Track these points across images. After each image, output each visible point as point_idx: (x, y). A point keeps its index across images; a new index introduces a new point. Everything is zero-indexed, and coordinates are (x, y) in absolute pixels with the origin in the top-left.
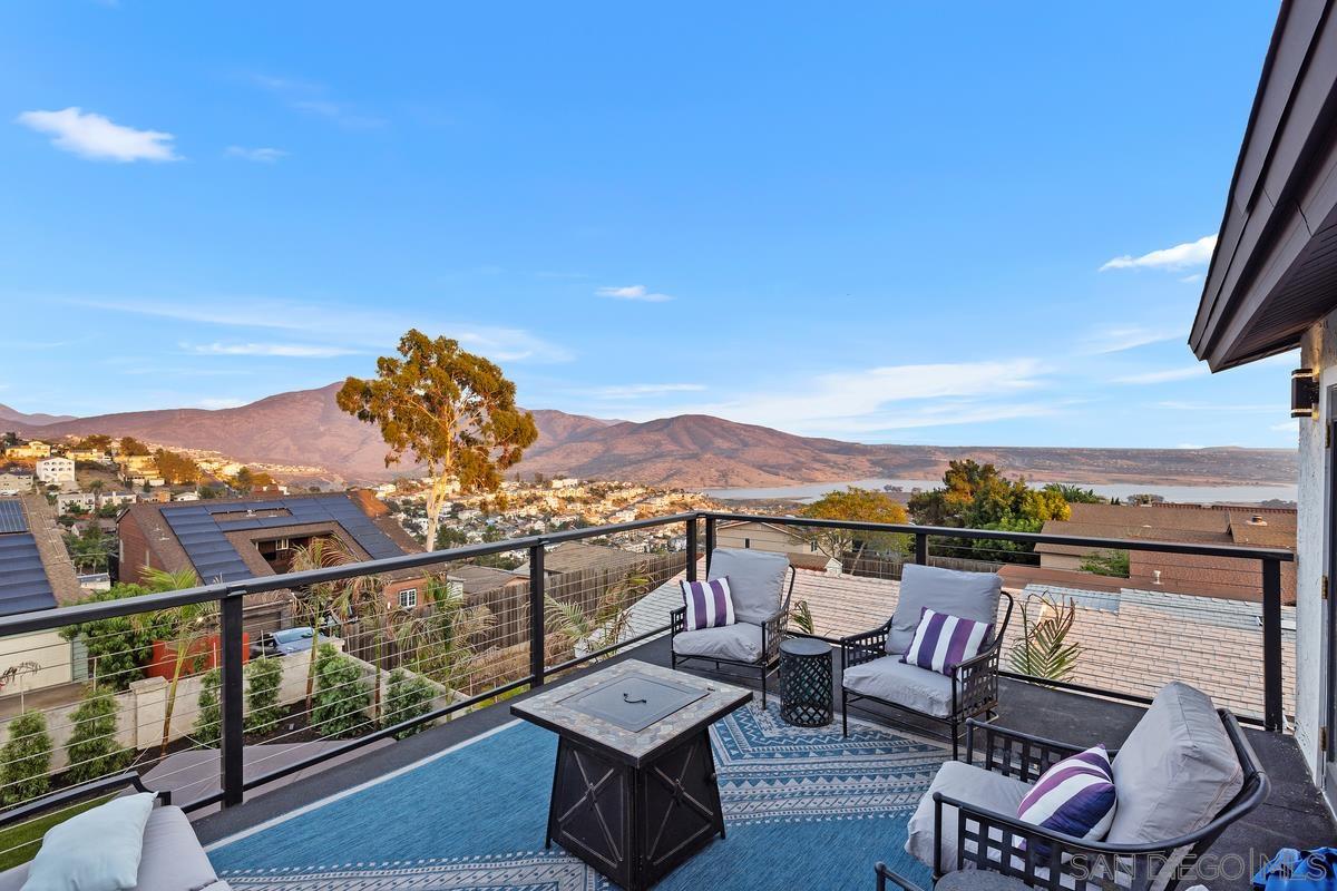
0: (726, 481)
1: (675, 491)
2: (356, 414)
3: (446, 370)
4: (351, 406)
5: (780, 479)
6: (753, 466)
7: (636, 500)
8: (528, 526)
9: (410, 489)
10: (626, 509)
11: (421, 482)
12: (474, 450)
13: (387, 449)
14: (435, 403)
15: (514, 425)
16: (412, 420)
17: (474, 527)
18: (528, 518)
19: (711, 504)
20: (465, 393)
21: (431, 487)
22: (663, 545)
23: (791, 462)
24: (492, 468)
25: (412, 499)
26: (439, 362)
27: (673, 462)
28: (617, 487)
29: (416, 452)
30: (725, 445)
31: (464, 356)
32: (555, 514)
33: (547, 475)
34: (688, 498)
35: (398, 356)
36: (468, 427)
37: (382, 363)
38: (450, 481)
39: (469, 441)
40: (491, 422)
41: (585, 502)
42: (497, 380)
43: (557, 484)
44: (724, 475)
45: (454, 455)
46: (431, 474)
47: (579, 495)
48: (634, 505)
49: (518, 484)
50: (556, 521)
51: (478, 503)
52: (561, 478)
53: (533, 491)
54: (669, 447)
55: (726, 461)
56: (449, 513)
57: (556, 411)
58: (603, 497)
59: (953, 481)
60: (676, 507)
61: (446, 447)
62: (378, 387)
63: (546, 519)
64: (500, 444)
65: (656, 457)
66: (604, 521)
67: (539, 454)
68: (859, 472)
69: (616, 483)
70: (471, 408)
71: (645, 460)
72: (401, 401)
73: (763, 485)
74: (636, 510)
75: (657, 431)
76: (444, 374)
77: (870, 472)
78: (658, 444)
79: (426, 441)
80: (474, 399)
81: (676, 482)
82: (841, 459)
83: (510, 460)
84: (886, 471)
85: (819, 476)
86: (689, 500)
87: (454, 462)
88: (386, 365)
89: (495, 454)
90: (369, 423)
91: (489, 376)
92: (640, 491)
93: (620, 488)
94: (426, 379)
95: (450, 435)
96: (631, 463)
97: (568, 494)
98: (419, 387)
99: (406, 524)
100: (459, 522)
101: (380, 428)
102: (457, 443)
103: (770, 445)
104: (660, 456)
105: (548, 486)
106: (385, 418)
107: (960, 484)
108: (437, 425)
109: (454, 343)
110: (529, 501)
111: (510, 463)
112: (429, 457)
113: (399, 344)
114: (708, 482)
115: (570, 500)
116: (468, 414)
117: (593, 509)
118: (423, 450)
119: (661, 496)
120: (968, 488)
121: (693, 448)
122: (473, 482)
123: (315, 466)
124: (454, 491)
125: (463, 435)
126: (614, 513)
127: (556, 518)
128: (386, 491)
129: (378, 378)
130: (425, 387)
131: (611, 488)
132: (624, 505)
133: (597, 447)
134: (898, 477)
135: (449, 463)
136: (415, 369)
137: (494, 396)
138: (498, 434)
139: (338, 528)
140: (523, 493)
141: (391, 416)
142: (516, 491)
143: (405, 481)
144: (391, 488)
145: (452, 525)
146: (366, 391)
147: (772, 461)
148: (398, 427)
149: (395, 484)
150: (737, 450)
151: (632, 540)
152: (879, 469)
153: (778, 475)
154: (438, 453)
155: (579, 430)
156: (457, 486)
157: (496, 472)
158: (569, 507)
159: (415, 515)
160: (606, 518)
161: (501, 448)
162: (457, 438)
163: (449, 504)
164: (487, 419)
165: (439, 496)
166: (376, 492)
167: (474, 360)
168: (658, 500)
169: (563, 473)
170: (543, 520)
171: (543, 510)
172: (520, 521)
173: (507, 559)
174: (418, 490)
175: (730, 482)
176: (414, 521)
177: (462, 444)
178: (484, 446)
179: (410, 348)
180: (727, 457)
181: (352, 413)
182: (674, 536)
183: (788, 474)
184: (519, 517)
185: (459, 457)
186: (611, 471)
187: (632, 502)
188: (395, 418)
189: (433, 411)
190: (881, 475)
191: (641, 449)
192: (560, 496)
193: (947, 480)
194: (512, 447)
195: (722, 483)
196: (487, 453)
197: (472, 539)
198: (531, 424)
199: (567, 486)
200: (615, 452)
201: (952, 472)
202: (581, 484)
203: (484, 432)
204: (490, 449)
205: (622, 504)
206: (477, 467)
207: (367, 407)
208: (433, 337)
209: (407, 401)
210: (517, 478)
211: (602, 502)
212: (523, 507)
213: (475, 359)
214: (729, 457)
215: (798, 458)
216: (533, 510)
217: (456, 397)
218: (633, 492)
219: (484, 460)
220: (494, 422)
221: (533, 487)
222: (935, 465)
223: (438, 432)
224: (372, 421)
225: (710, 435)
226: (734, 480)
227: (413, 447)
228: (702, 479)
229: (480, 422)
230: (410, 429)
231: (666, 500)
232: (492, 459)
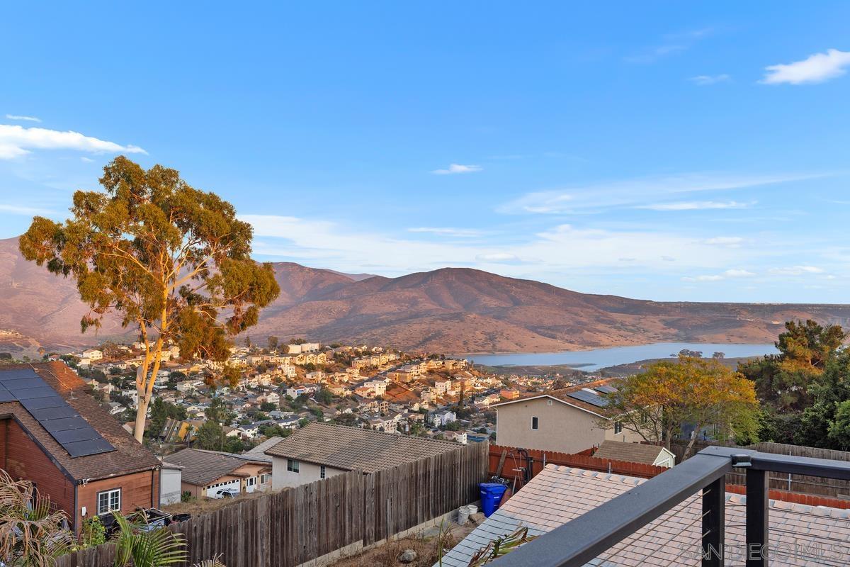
0: (494, 345)
1: (433, 357)
2: (46, 263)
3: (163, 207)
4: (39, 253)
5: (558, 342)
6: (526, 327)
7: (388, 367)
8: (259, 399)
9: (121, 356)
10: (376, 378)
11: (133, 348)
12: (197, 310)
13: (84, 308)
14: (148, 250)
15: (250, 279)
16: (117, 272)
17: (196, 401)
18: (260, 390)
19: (476, 372)
20: (186, 239)
21: (144, 354)
22: (419, 421)
23: (571, 323)
24: (220, 332)
25: (123, 367)
26: (153, 199)
27: (432, 322)
28: (365, 353)
29: (123, 312)
30: (493, 303)
31: (187, 191)
32: (292, 384)
33: (282, 339)
34: (449, 366)
35: (101, 189)
36: (190, 281)
37: (79, 198)
38: (166, 347)
39: (191, 298)
40: (220, 274)
41: (328, 370)
42: (229, 221)
43: (294, 349)
44: (491, 338)
45: (173, 316)
46: (142, 339)
47: (320, 362)
48: (385, 373)
49: (248, 350)
50: (293, 393)
51: (201, 372)
52: (299, 342)
53: (266, 358)
54: (427, 305)
55: (494, 322)
56: (165, 384)
57: (294, 264)
58: (349, 364)
59: (791, 347)
60: (435, 376)
61: (162, 306)
62: (73, 229)
63: (281, 391)
64: (231, 302)
65: (411, 317)
66: (349, 392)
67: (274, 314)
68: (651, 334)
69: (365, 347)
70: (193, 257)
71: (399, 321)
72: (103, 248)
73: (537, 349)
74: (387, 380)
75: (411, 287)
76: (161, 213)
77: (664, 334)
78: (414, 302)
79: (137, 299)
80: (198, 246)
81: (435, 346)
82: (629, 319)
83: (241, 323)
84: (682, 333)
85: (603, 339)
86: (451, 368)
87: (172, 326)
88: (84, 202)
89: (224, 315)
90: (61, 275)
91: (218, 215)
92: (392, 357)
93: (369, 354)
94: (136, 220)
95: (167, 292)
96: (382, 324)
97: (307, 360)
98: (128, 229)
99: (115, 397)
100: (178, 394)
101: (76, 282)
102: (175, 301)
103: (547, 303)
104: (416, 316)
105: (283, 352)
106: (83, 269)
107: (800, 350)
108: (150, 278)
109: (172, 173)
110: (262, 370)
111: (243, 326)
112: (140, 319)
113: (102, 174)
114: (472, 346)
115: (310, 368)
116: (190, 265)
117: (337, 379)
118: (132, 310)
119: (418, 363)
120: (809, 354)
121: (455, 307)
122: (196, 350)
123: (7, 330)
124: (171, 358)
125: (183, 292)
126: (361, 383)
127: (292, 389)
128: (90, 358)
129: (72, 217)
130: (135, 229)
131: (358, 355)
132: (373, 374)
133: (341, 306)
134: (697, 340)
135: (165, 326)
136: (121, 206)
137: (225, 241)
138: (229, 289)
139: (20, 410)
140: (255, 359)
141: (90, 267)
142: (245, 357)
143: (114, 346)
144: (97, 355)
145: (169, 398)
146: (57, 235)
147: (548, 322)
148: (100, 281)
149: (101, 350)
150: (507, 309)
151: (382, 415)
152: (673, 331)
153: (554, 337)
154: (151, 314)
155: (320, 286)
156: (175, 352)
157: (226, 338)
158: (309, 376)
159: (126, 386)
160: (353, 389)
161: (232, 307)
162: (177, 295)
163: (166, 373)
164: (214, 271)
165: (153, 364)
166: (79, 360)
167: (199, 197)
168: (414, 367)
169: (302, 337)
170: (278, 392)
171: (277, 380)
172: (250, 393)
173: (235, 438)
174: (129, 357)
175: (498, 346)
176: (124, 393)
177: (182, 303)
178: (212, 305)
179: (117, 181)
180: (494, 317)
181: (40, 262)
182: (433, 410)
183: (566, 337)
184: (249, 388)
185: (178, 320)
186: (358, 333)
187: (383, 370)
188: (96, 270)
189: (145, 260)
190: (677, 338)
191: (394, 308)
192: (298, 363)
193: (782, 344)
194: (245, 306)
195: (489, 347)
196: (214, 313)
197: (193, 414)
198: (271, 277)
199: (305, 351)
200: (363, 311)
201: (788, 335)
202: (322, 350)
203: (211, 288)
204: (218, 309)
205: (372, 373)
206: (201, 330)
207: (59, 255)
208: (146, 167)
209: (111, 248)
210: (247, 342)
211: (348, 370)
212: (253, 376)
213: (199, 194)
214: (498, 318)
215: (578, 318)
216: (266, 380)
217: (175, 243)
218: (384, 359)
219: (211, 323)
220: (225, 274)
221: (266, 352)
222: (741, 326)
223: (152, 288)
224: (66, 272)
225: (475, 292)
226: (502, 343)
227: (117, 307)
228: (465, 343)
229: (205, 274)
230: (115, 284)
231: (424, 367)
232: (220, 321)
